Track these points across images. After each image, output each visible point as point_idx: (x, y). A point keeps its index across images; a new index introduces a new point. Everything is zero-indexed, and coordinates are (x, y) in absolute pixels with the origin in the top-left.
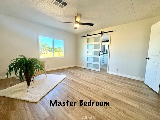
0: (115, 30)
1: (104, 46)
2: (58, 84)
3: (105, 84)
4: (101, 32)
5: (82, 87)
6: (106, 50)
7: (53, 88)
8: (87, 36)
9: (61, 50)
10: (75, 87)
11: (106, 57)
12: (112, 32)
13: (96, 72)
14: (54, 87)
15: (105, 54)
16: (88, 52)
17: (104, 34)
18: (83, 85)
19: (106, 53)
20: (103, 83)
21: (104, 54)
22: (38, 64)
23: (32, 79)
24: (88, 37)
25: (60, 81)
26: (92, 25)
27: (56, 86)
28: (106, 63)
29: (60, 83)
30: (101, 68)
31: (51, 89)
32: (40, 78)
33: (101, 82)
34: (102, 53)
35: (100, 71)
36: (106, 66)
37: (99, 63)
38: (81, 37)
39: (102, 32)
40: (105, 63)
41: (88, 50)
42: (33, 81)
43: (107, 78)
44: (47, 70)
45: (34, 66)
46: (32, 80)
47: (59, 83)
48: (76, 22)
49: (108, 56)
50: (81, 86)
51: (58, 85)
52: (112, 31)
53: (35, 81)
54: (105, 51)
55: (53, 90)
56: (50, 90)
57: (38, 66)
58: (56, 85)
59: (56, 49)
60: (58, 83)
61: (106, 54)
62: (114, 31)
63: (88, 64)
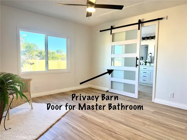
0: (167, 17)
1: (147, 47)
2: (54, 124)
3: (148, 125)
4: (140, 21)
5: (101, 131)
6: (150, 55)
7: (43, 131)
8: (112, 28)
9: (63, 55)
10: (87, 130)
11: (151, 68)
12: (160, 21)
13: (129, 99)
14: (45, 129)
15: (148, 64)
16: (112, 59)
17: (145, 24)
18: (103, 126)
19: (150, 61)
20: (143, 123)
21: (146, 62)
22: (16, 85)
23: (5, 113)
24: (114, 31)
25: (58, 118)
26: (120, 7)
27: (51, 127)
28: (151, 82)
29: (59, 122)
30: (139, 91)
31: (41, 133)
32: (20, 112)
33: (141, 120)
34: (141, 61)
35: (138, 97)
36: (150, 87)
37: (135, 82)
38: (101, 31)
39: (142, 21)
40: (147, 81)
41: (113, 56)
42: (7, 117)
43: (153, 113)
44: (33, 95)
45: (8, 89)
46: (4, 115)
47: (56, 122)
48: (89, 4)
49: (153, 66)
50: (98, 127)
51: (54, 126)
52: (162, 19)
53: (10, 118)
54: (148, 57)
55: (45, 135)
56: (39, 135)
57: (16, 90)
58: (50, 125)
59: (53, 53)
60: (53, 122)
61: (150, 63)
62: (164, 18)
63: (114, 83)
